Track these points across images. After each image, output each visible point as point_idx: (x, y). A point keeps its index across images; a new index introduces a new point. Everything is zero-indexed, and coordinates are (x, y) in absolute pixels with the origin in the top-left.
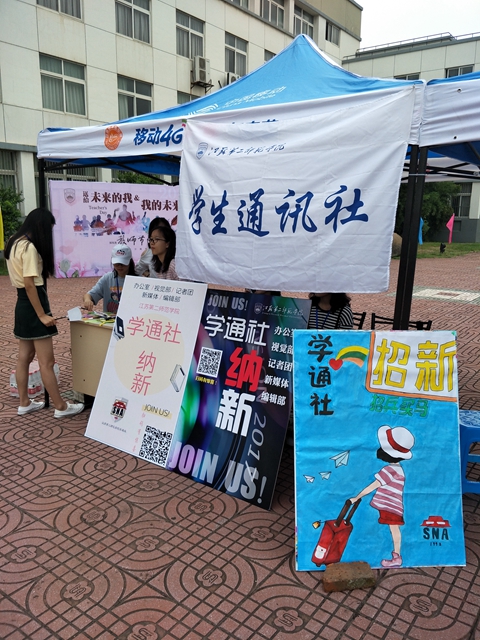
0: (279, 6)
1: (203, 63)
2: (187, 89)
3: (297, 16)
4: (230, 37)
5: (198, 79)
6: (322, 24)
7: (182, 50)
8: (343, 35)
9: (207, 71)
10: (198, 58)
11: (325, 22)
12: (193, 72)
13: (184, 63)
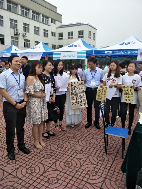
0: (38, 16)
1: (17, 30)
2: (13, 36)
3: (43, 18)
4: (24, 24)
5: (16, 34)
6: (50, 20)
7: (11, 27)
8: (56, 22)
9: (18, 32)
10: (15, 29)
11: (51, 19)
12: (14, 32)
13: (12, 30)
